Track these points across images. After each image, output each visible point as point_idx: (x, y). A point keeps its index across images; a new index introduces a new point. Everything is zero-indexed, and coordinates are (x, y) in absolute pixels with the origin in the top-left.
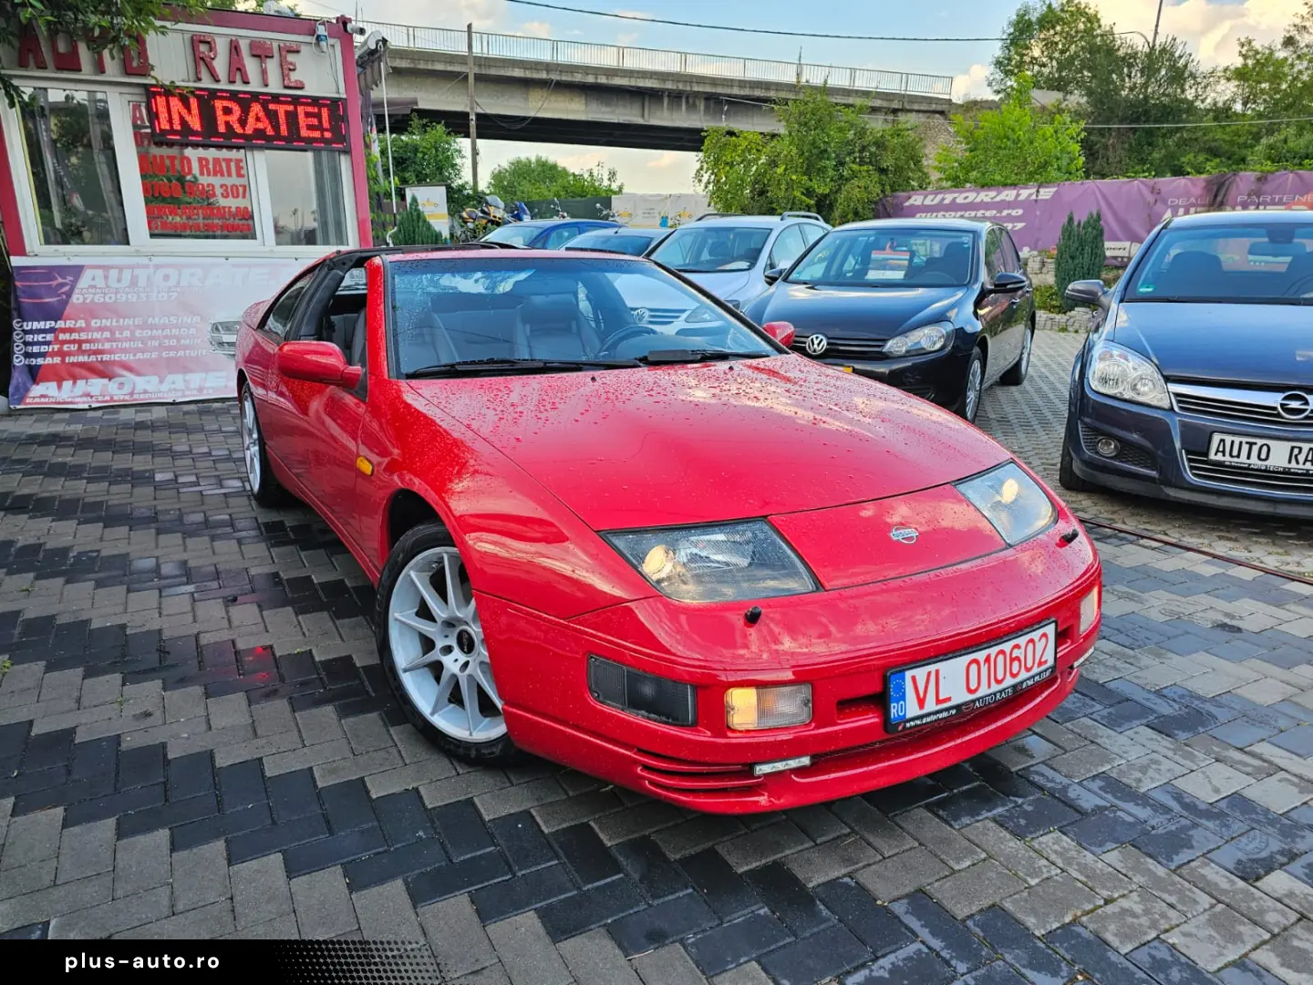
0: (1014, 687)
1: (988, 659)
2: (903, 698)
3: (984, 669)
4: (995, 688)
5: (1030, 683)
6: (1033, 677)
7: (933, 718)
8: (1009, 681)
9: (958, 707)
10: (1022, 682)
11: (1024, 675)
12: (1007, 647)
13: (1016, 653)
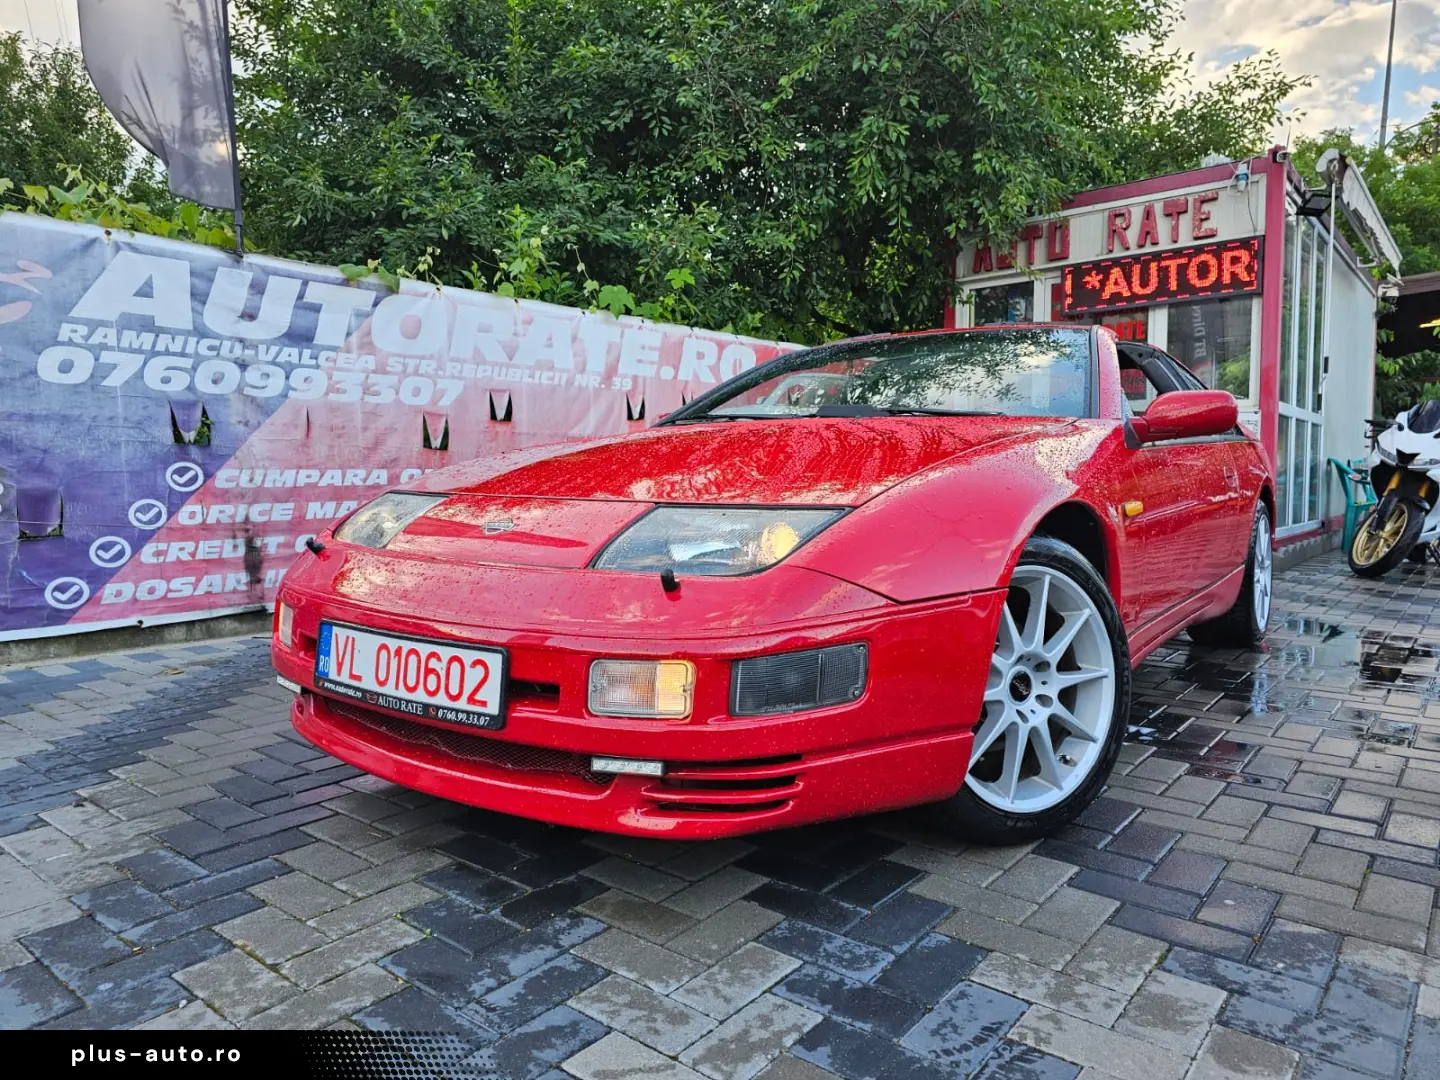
0: (426, 706)
1: (398, 652)
2: (328, 654)
3: (394, 662)
4: (402, 693)
5: (451, 716)
6: (457, 711)
7: (341, 690)
8: (420, 696)
9: (364, 691)
10: (438, 708)
11: (441, 700)
12: (424, 649)
13: (433, 663)
